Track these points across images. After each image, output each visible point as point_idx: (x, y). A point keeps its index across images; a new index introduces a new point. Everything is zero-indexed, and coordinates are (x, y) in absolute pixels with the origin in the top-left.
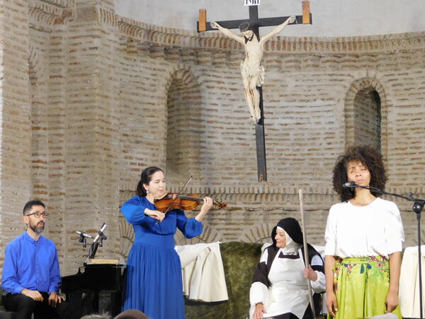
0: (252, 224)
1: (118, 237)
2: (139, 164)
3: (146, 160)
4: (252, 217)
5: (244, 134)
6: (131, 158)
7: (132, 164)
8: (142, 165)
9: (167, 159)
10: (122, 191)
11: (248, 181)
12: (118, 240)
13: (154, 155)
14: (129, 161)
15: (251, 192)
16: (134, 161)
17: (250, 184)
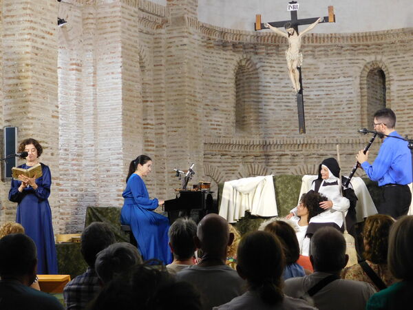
0: (296, 165)
1: (204, 175)
2: (217, 125)
3: (222, 122)
4: (296, 160)
5: (289, 102)
6: (211, 121)
7: (211, 125)
8: (219, 125)
9: (236, 121)
10: (205, 144)
11: (292, 135)
12: (203, 177)
13: (227, 118)
14: (210, 123)
15: (295, 142)
16: (213, 123)
17: (294, 137)
